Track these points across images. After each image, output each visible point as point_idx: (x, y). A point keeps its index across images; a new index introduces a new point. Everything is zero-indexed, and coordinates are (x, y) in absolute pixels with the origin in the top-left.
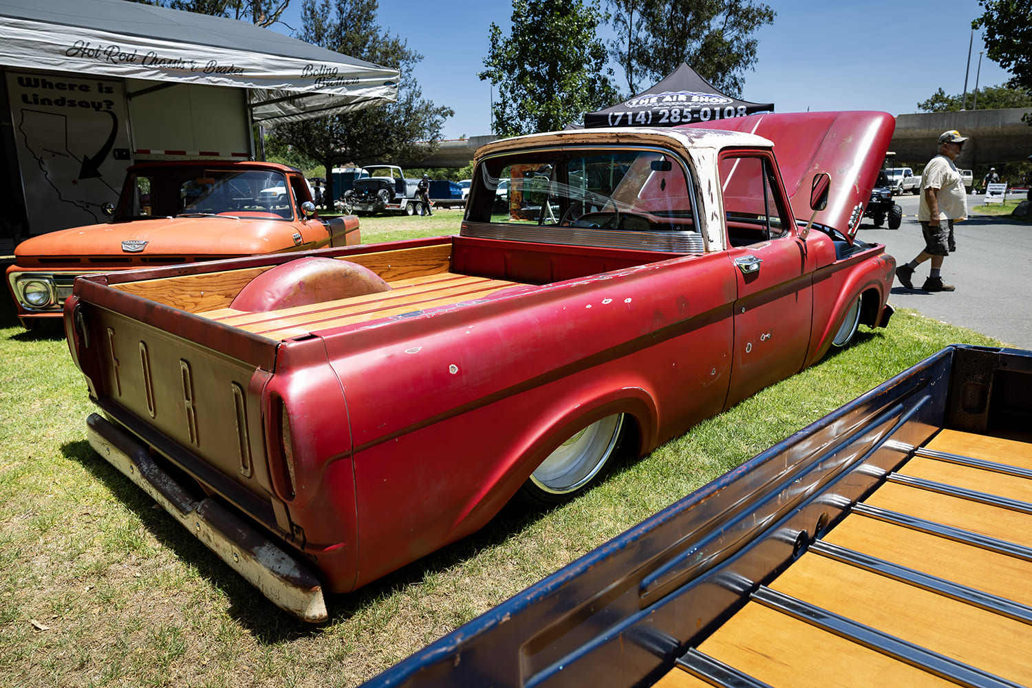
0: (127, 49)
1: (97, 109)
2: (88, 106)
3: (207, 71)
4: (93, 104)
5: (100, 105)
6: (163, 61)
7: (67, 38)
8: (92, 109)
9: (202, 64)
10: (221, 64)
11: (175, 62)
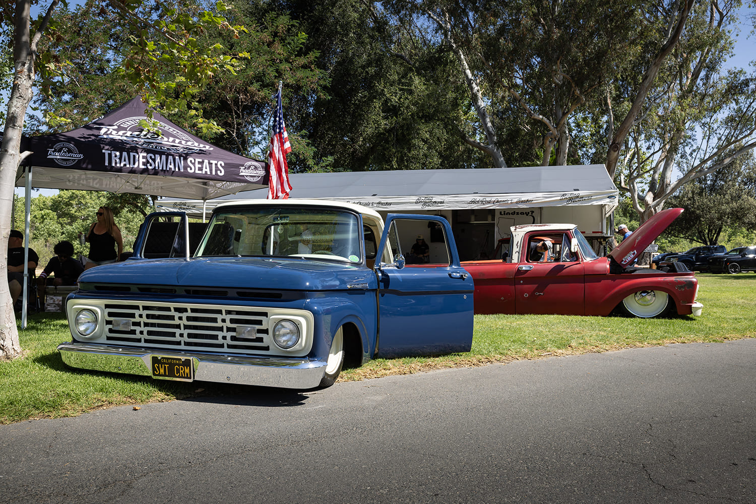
0: (488, 199)
1: (527, 215)
2: (524, 214)
3: (517, 203)
4: (526, 213)
5: (529, 213)
6: (501, 201)
7: (470, 198)
8: (525, 215)
9: (515, 201)
10: (523, 199)
11: (505, 201)
